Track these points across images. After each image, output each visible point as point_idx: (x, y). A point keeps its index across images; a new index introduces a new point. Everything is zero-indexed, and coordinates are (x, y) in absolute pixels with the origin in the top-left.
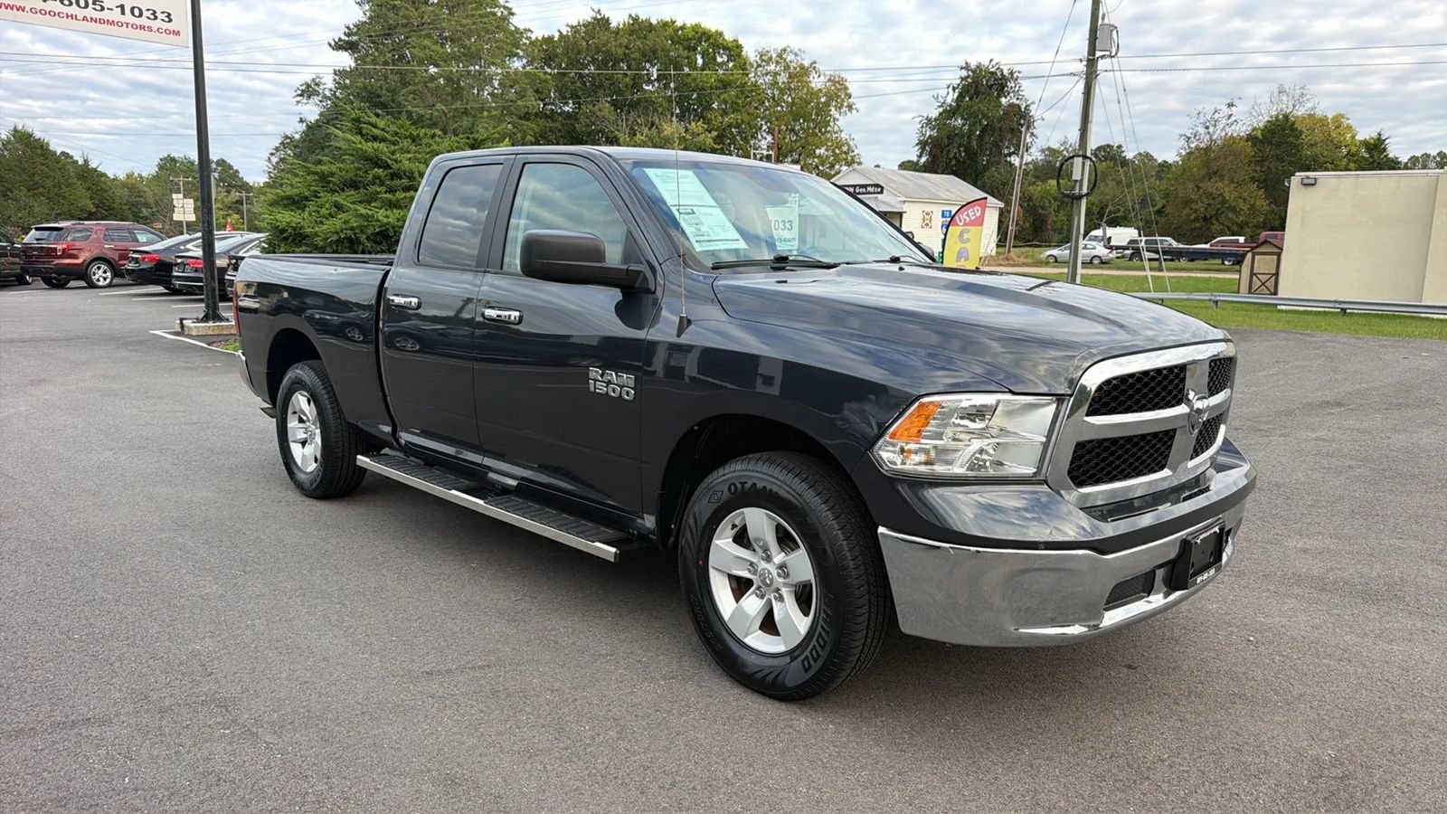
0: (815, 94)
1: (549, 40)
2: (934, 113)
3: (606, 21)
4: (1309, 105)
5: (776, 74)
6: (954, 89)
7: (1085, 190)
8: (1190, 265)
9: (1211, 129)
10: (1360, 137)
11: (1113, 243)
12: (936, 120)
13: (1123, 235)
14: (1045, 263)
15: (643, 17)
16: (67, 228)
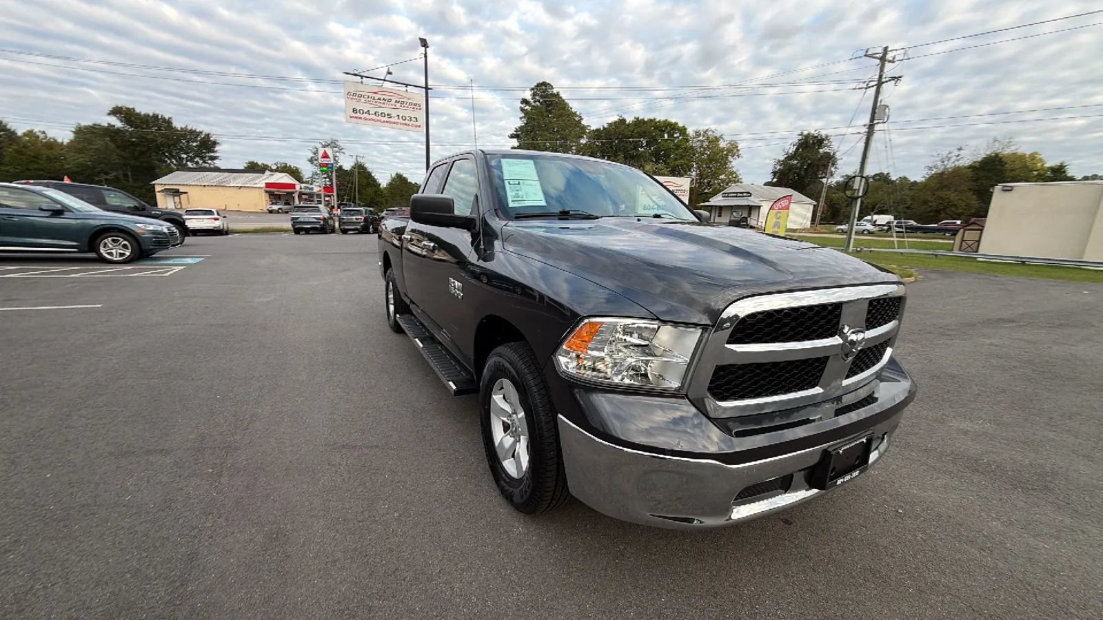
0: (722, 150)
1: (598, 130)
2: (782, 158)
3: (624, 120)
4: (1013, 148)
5: (703, 141)
6: (794, 145)
7: (860, 194)
8: (924, 235)
9: (946, 163)
10: (1047, 165)
11: (877, 223)
12: (783, 161)
13: (883, 219)
14: (837, 232)
15: (641, 118)
16: (396, 210)
